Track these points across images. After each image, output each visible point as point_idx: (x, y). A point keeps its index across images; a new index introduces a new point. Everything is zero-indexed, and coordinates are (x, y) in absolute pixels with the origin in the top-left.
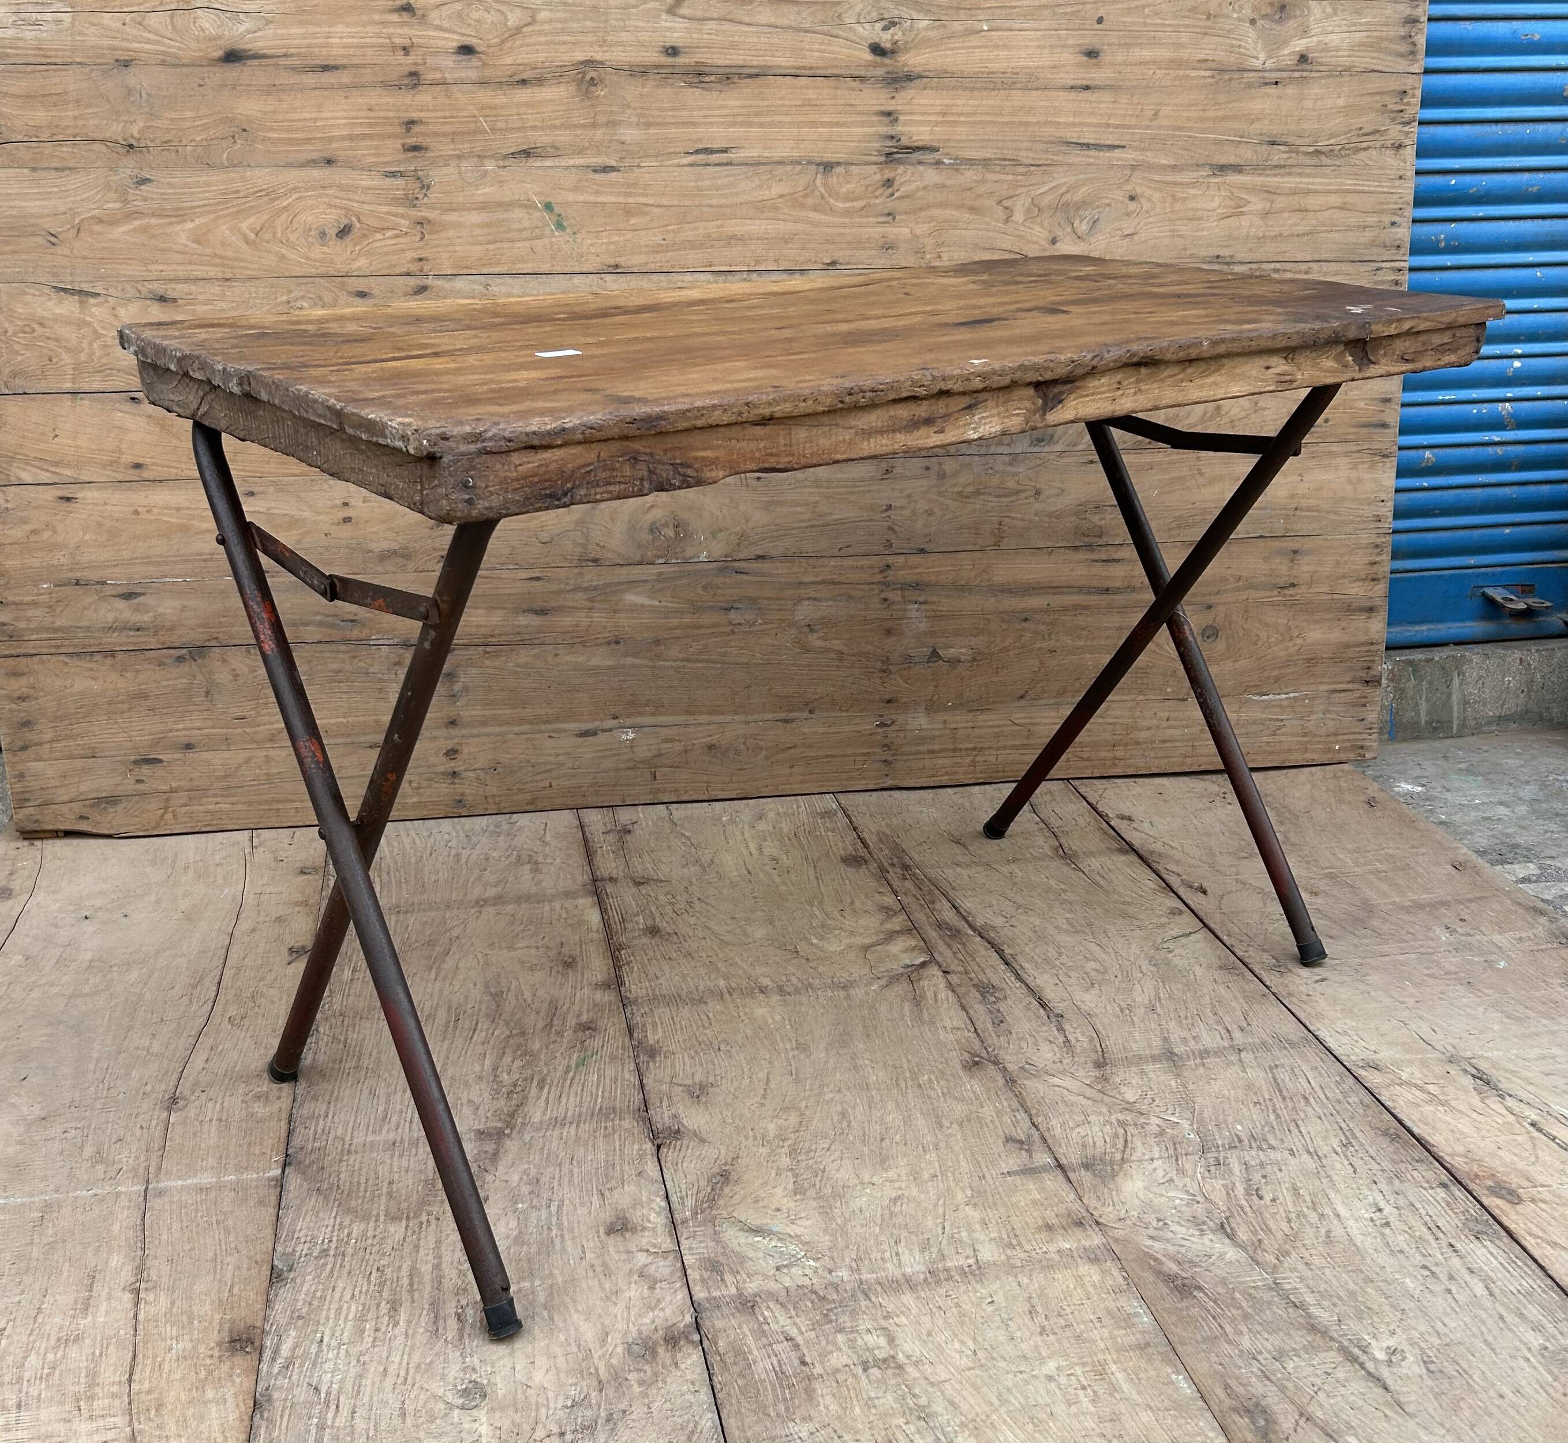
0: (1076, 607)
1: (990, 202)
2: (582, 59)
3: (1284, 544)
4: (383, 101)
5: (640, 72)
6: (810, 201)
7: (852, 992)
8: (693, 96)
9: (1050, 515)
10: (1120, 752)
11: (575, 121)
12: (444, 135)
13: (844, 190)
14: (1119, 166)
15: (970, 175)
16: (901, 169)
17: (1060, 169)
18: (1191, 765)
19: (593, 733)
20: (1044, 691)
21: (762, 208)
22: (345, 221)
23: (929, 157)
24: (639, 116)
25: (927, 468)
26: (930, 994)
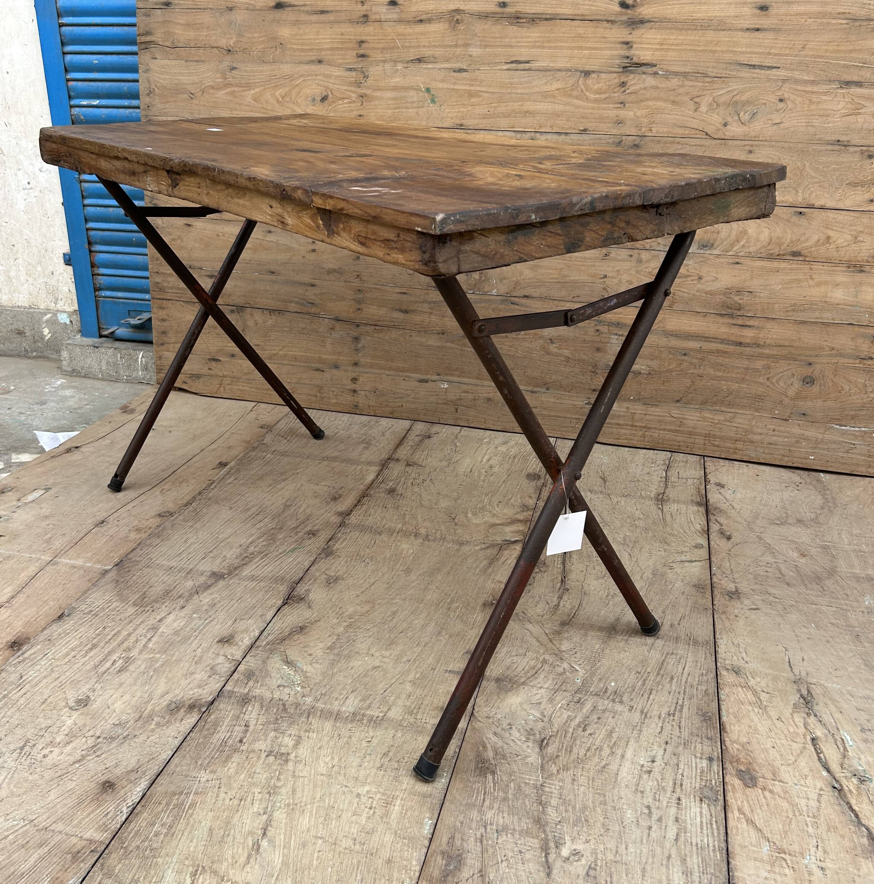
0: (718, 351)
1: (686, 99)
2: (453, 8)
3: (867, 331)
4: (348, 30)
5: (484, 16)
6: (575, 93)
7: (463, 548)
8: (512, 30)
9: (706, 293)
10: (739, 445)
11: (446, 43)
12: (378, 49)
13: (596, 87)
14: (774, 80)
15: (675, 82)
16: (632, 76)
17: (733, 80)
18: (787, 462)
19: (427, 381)
20: (692, 399)
21: (545, 96)
22: (325, 93)
23: (650, 70)
24: (481, 41)
25: (631, 256)
26: (503, 559)
